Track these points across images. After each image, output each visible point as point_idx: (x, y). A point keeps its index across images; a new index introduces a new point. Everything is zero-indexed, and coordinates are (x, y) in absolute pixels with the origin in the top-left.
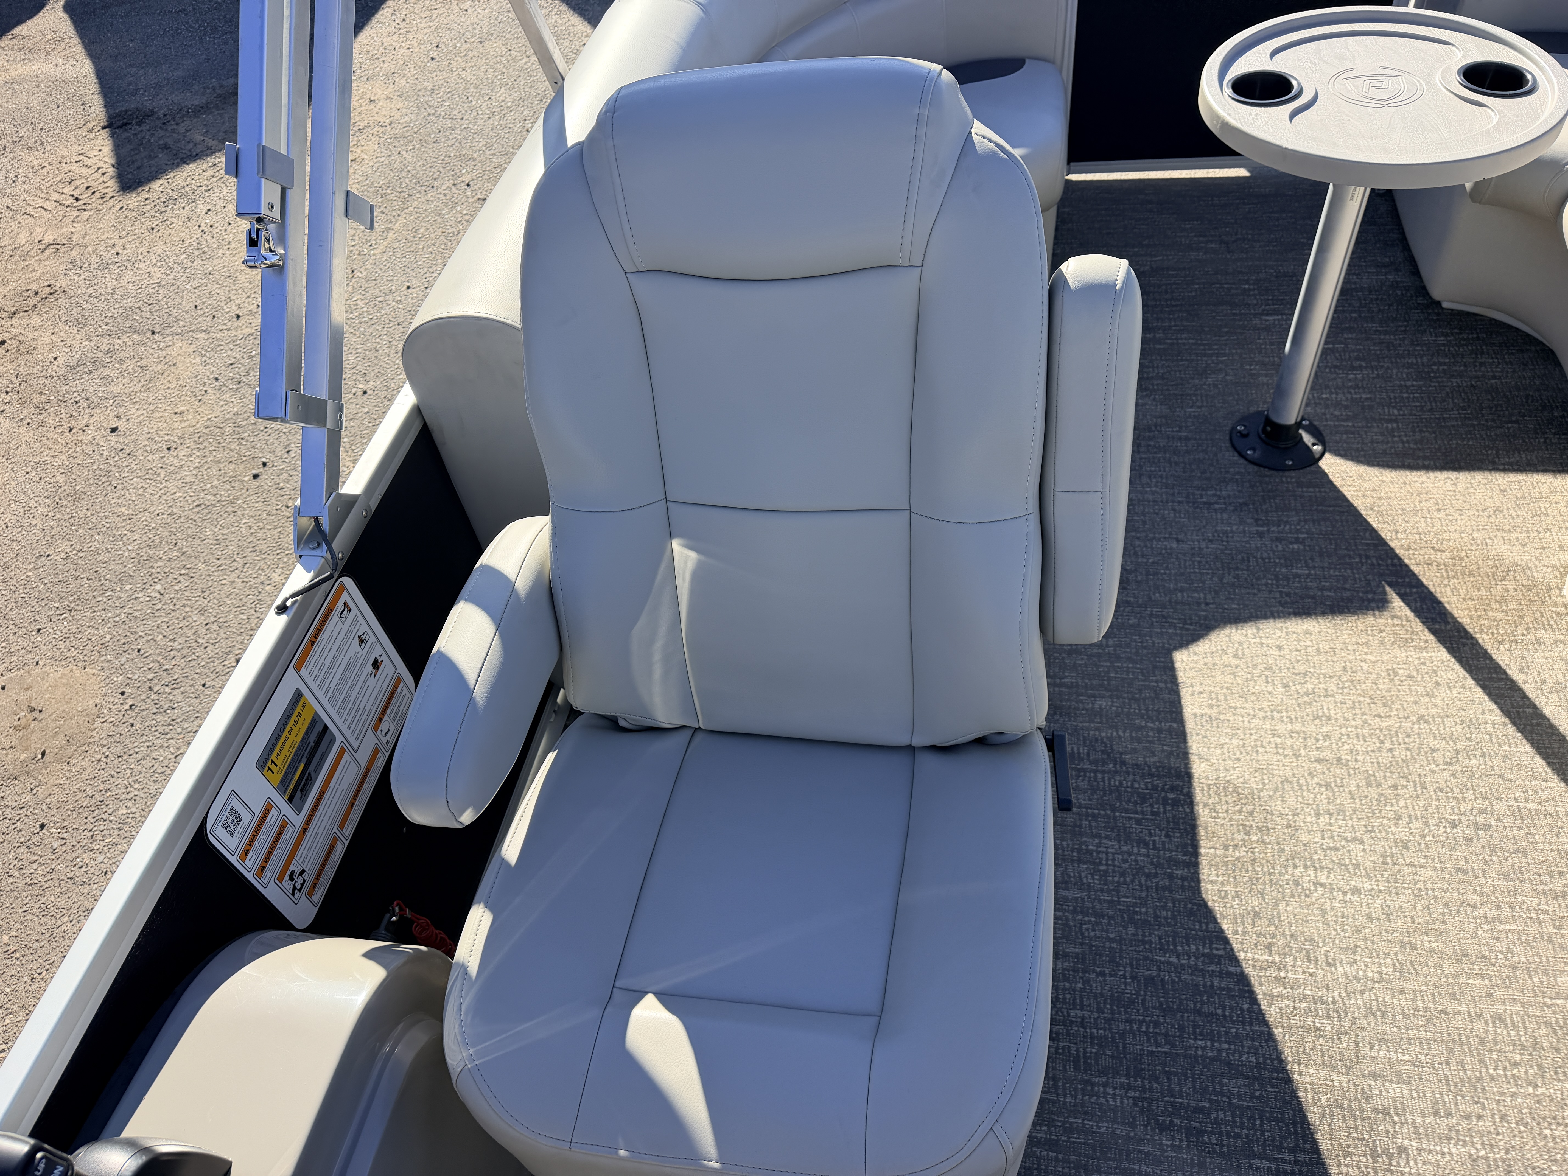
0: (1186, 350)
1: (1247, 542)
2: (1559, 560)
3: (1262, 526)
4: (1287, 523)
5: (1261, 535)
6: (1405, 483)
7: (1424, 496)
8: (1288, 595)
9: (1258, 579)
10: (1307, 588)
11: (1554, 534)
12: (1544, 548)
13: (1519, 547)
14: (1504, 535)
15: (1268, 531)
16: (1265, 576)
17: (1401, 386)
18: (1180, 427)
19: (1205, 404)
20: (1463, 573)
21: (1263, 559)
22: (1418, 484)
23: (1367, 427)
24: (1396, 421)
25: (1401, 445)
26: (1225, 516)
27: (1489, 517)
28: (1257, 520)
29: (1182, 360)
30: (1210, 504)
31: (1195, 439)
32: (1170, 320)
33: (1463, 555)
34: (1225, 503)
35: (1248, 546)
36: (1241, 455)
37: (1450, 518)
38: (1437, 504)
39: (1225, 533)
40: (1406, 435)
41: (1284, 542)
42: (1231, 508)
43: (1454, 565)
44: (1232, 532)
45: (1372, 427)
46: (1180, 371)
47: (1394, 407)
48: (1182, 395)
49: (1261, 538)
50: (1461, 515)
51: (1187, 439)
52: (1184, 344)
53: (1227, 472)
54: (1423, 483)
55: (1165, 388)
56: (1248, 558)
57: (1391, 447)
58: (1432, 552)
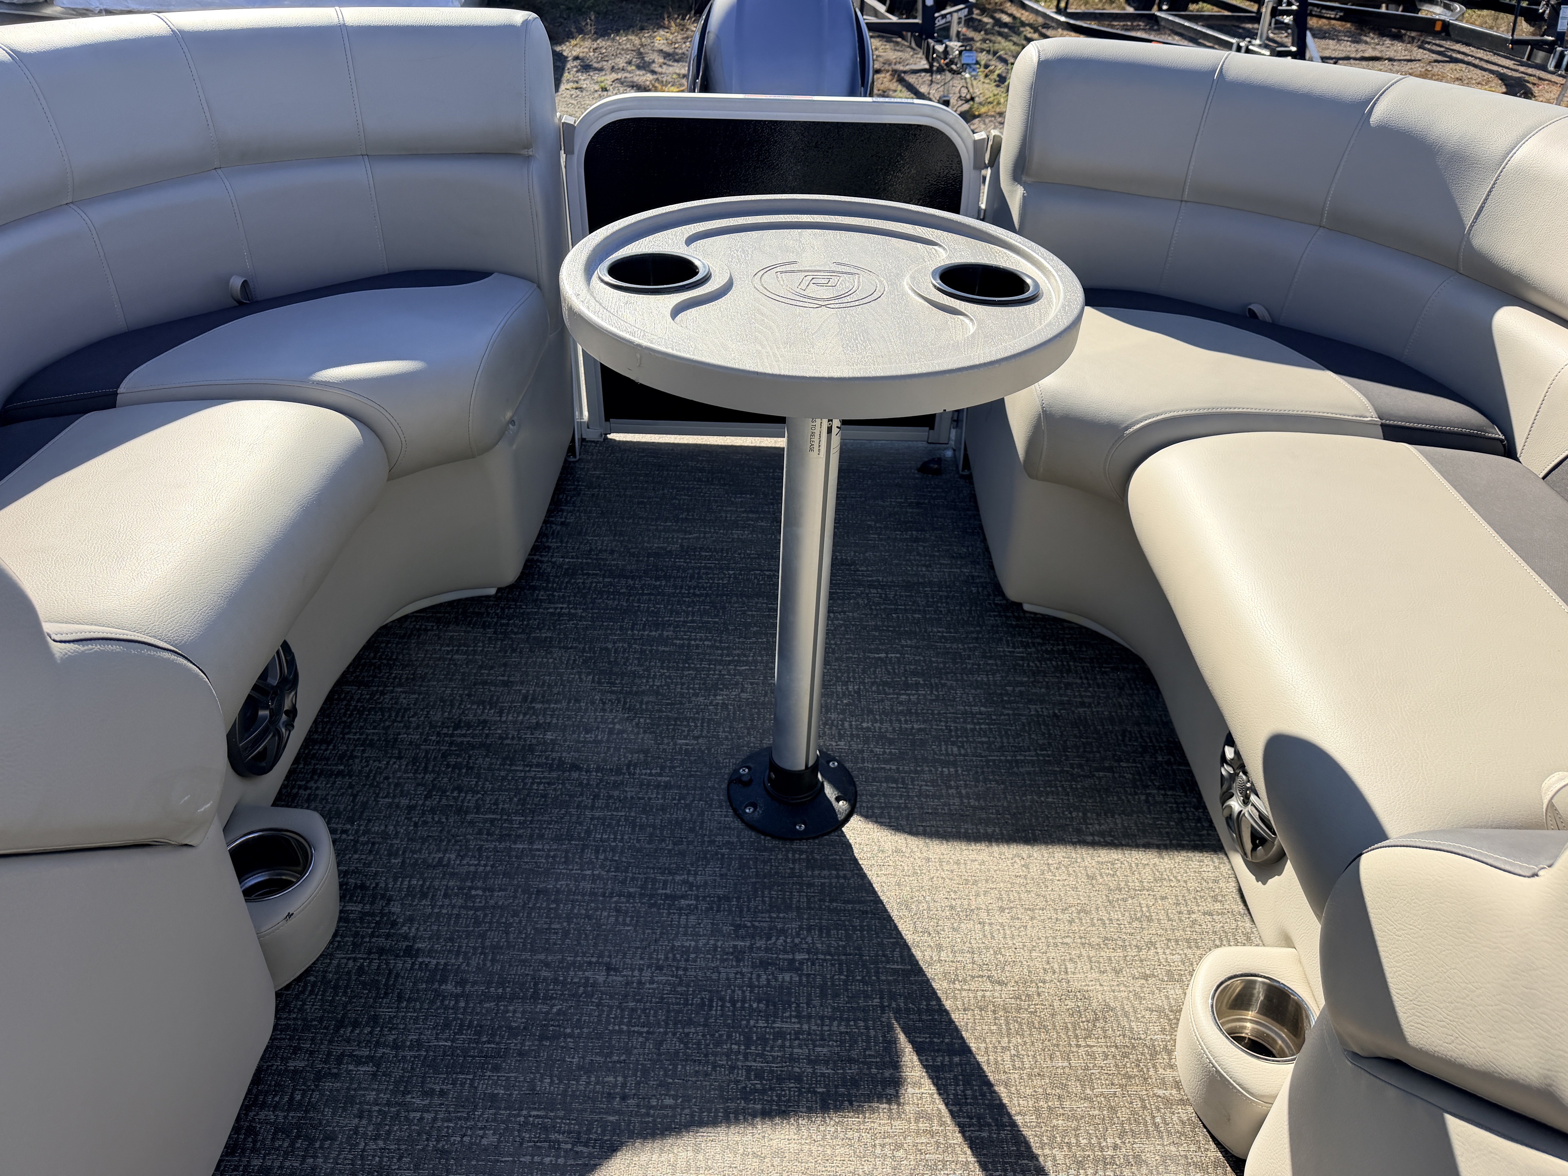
0: (698, 654)
1: (716, 970)
2: (1167, 997)
3: (743, 938)
4: (783, 932)
5: (738, 955)
6: (957, 863)
7: (982, 886)
8: (759, 1075)
9: (718, 1044)
10: (792, 1059)
11: (1160, 951)
12: (1146, 977)
13: (1112, 975)
14: (1092, 953)
15: (751, 948)
16: (729, 1036)
17: (965, 713)
18: (663, 768)
19: (705, 732)
20: (1031, 1025)
21: (733, 1002)
22: (976, 865)
23: (916, 772)
24: (954, 764)
25: (957, 801)
26: (692, 919)
27: (1071, 922)
28: (738, 927)
29: (689, 669)
30: (674, 897)
31: (679, 787)
32: (687, 613)
33: (1032, 990)
34: (697, 898)
35: (715, 976)
36: (739, 815)
37: (1017, 923)
38: (1000, 899)
39: (686, 951)
40: (966, 786)
41: (771, 969)
42: (704, 906)
43: (1019, 1009)
44: (697, 950)
45: (923, 771)
46: (683, 684)
47: (953, 743)
48: (676, 719)
49: (738, 960)
50: (1032, 919)
51: (668, 786)
52: (697, 646)
53: (712, 842)
54: (983, 863)
55: (656, 707)
56: (711, 1000)
57: (944, 804)
58: (989, 986)
